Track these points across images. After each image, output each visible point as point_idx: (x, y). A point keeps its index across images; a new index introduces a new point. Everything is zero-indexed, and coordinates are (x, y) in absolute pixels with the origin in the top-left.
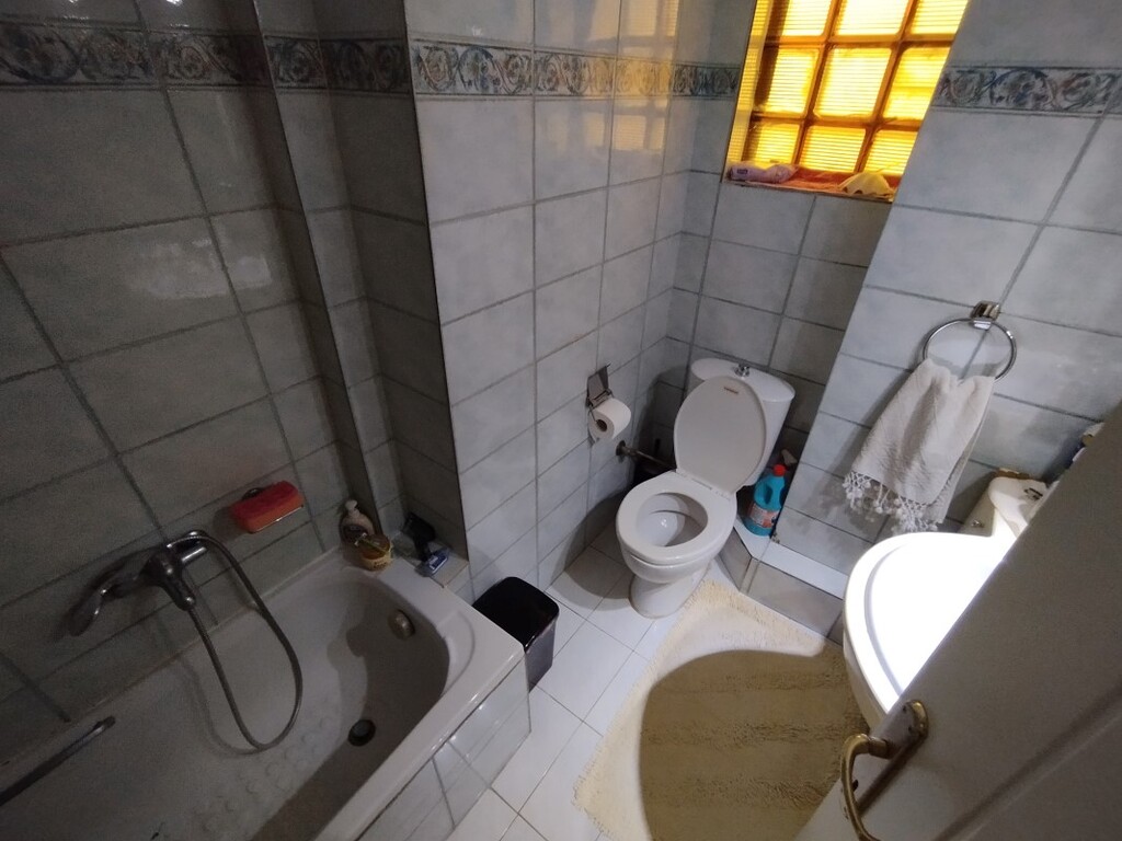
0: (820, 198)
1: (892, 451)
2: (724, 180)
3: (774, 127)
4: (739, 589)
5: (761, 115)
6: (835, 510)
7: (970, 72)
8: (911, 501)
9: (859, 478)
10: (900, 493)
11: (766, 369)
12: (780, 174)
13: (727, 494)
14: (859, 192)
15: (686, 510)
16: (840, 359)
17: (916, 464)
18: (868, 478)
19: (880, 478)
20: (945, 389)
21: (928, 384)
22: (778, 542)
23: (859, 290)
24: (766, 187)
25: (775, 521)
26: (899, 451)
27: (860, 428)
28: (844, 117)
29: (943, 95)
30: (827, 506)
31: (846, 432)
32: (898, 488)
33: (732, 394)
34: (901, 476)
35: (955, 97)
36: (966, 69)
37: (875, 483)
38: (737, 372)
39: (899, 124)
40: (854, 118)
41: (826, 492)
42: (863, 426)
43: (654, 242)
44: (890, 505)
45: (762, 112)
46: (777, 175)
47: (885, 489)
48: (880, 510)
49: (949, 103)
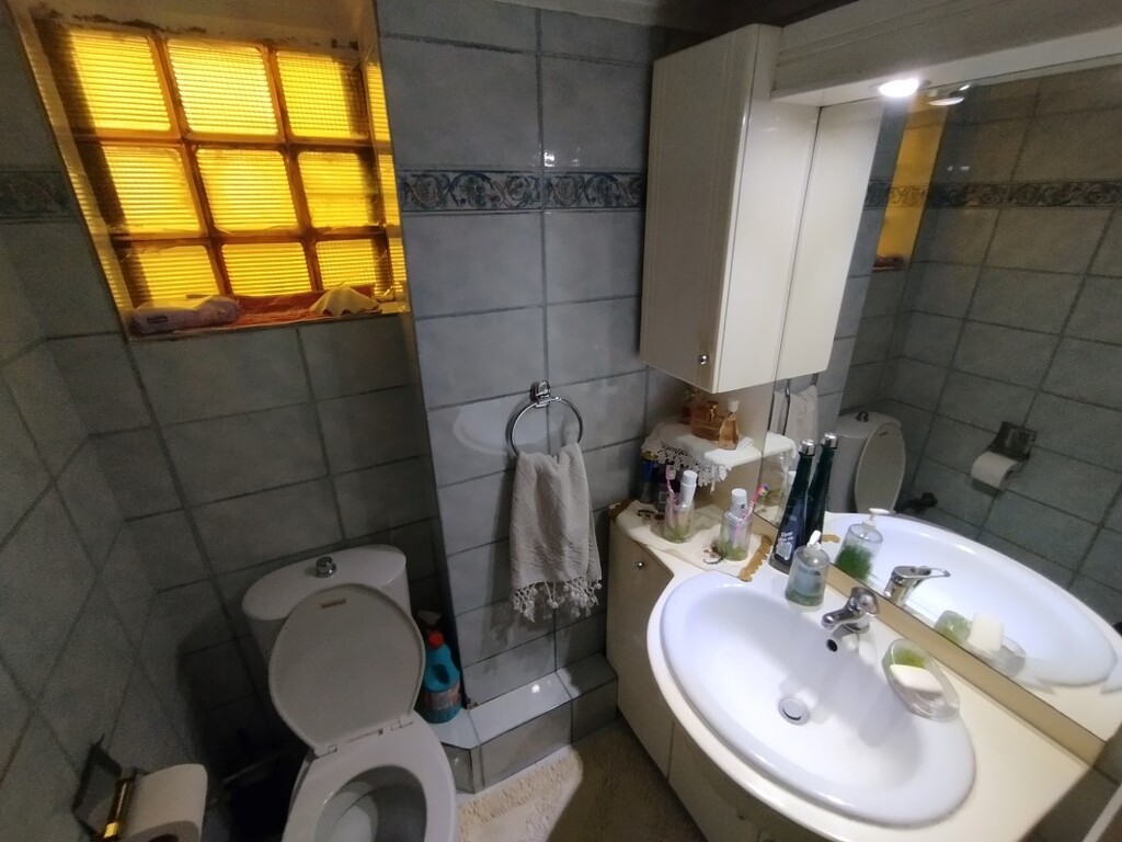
0: (303, 330)
1: (538, 549)
2: (131, 339)
3: (164, 253)
4: (473, 792)
5: (125, 238)
6: (511, 634)
7: (425, 176)
8: (575, 580)
9: (525, 592)
10: (565, 580)
11: (344, 545)
12: (223, 311)
13: (404, 719)
14: (345, 312)
15: (367, 787)
16: (441, 494)
17: (566, 549)
18: (531, 586)
19: (541, 578)
20: (553, 471)
21: (535, 475)
22: (476, 705)
23: (426, 416)
24: (214, 333)
25: (462, 690)
26: (545, 546)
27: (493, 545)
28: (265, 231)
29: (409, 199)
30: (502, 636)
31: (483, 558)
32: (561, 576)
33: (339, 607)
34: (559, 566)
35: (423, 202)
36: (420, 173)
37: (538, 585)
38: (318, 574)
39: (337, 232)
40: (280, 231)
41: (494, 623)
42: (495, 542)
43: (53, 482)
44: (559, 594)
45: (127, 235)
46: (219, 313)
47: (550, 585)
48: (555, 605)
49: (419, 208)
